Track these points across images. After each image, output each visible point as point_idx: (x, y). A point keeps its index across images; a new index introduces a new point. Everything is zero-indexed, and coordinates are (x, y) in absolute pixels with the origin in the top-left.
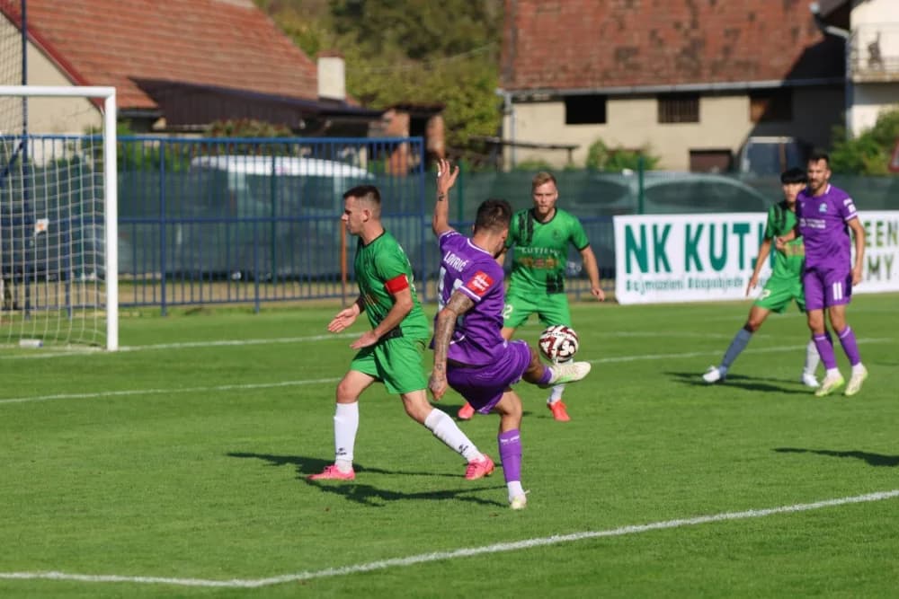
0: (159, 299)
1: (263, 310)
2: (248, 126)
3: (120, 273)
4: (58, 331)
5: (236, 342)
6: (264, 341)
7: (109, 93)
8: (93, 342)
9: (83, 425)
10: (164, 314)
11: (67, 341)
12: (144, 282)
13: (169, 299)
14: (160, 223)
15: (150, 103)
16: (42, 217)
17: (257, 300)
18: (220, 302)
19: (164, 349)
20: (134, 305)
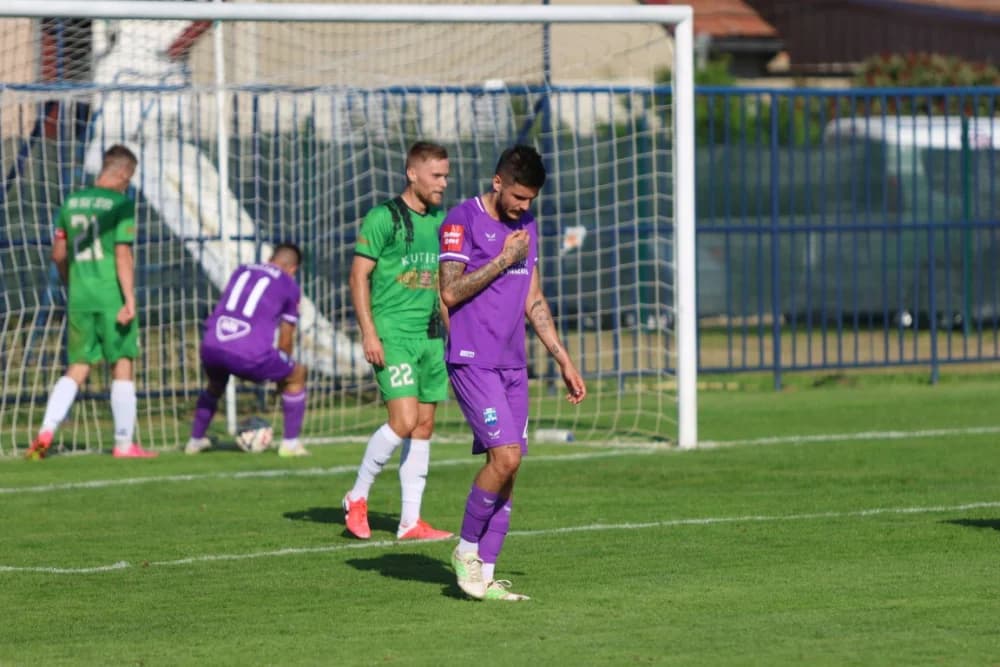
0: (769, 359)
1: (945, 379)
2: (927, 65)
3: (699, 316)
4: (598, 414)
5: (894, 434)
6: (942, 432)
7: (683, 14)
8: (656, 433)
9: (629, 575)
10: (779, 386)
11: (611, 432)
12: (745, 331)
13: (786, 360)
14: (772, 232)
15: (764, 28)
16: (572, 223)
17: (934, 362)
18: (871, 364)
19: (774, 446)
20: (728, 371)
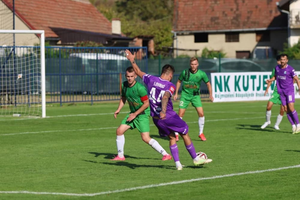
0: (59, 100)
1: (94, 104)
2: (89, 43)
3: (46, 92)
4: (26, 111)
5: (85, 115)
6: (94, 114)
7: (42, 32)
8: (37, 115)
9: (35, 142)
10: (61, 105)
11: (28, 115)
12: (54, 95)
13: (62, 101)
14: (60, 75)
15: (56, 36)
16: (20, 73)
17: (92, 101)
18: (80, 101)
19: (61, 117)
20: (51, 103)
